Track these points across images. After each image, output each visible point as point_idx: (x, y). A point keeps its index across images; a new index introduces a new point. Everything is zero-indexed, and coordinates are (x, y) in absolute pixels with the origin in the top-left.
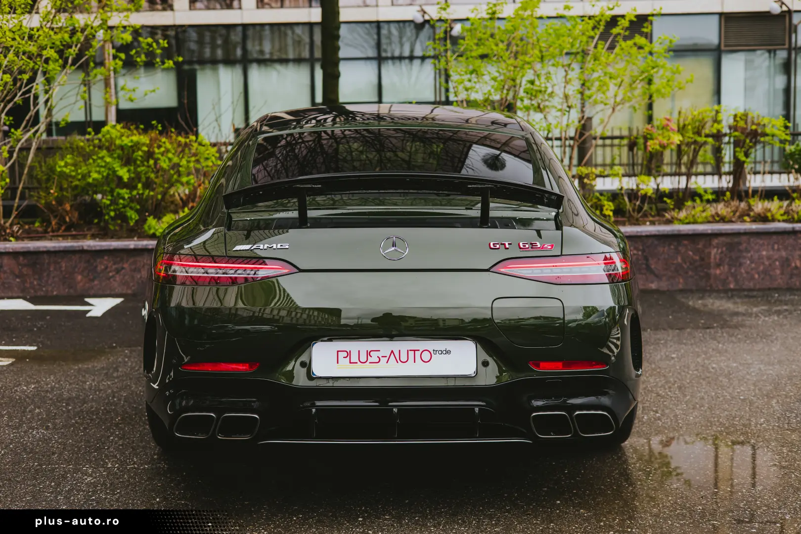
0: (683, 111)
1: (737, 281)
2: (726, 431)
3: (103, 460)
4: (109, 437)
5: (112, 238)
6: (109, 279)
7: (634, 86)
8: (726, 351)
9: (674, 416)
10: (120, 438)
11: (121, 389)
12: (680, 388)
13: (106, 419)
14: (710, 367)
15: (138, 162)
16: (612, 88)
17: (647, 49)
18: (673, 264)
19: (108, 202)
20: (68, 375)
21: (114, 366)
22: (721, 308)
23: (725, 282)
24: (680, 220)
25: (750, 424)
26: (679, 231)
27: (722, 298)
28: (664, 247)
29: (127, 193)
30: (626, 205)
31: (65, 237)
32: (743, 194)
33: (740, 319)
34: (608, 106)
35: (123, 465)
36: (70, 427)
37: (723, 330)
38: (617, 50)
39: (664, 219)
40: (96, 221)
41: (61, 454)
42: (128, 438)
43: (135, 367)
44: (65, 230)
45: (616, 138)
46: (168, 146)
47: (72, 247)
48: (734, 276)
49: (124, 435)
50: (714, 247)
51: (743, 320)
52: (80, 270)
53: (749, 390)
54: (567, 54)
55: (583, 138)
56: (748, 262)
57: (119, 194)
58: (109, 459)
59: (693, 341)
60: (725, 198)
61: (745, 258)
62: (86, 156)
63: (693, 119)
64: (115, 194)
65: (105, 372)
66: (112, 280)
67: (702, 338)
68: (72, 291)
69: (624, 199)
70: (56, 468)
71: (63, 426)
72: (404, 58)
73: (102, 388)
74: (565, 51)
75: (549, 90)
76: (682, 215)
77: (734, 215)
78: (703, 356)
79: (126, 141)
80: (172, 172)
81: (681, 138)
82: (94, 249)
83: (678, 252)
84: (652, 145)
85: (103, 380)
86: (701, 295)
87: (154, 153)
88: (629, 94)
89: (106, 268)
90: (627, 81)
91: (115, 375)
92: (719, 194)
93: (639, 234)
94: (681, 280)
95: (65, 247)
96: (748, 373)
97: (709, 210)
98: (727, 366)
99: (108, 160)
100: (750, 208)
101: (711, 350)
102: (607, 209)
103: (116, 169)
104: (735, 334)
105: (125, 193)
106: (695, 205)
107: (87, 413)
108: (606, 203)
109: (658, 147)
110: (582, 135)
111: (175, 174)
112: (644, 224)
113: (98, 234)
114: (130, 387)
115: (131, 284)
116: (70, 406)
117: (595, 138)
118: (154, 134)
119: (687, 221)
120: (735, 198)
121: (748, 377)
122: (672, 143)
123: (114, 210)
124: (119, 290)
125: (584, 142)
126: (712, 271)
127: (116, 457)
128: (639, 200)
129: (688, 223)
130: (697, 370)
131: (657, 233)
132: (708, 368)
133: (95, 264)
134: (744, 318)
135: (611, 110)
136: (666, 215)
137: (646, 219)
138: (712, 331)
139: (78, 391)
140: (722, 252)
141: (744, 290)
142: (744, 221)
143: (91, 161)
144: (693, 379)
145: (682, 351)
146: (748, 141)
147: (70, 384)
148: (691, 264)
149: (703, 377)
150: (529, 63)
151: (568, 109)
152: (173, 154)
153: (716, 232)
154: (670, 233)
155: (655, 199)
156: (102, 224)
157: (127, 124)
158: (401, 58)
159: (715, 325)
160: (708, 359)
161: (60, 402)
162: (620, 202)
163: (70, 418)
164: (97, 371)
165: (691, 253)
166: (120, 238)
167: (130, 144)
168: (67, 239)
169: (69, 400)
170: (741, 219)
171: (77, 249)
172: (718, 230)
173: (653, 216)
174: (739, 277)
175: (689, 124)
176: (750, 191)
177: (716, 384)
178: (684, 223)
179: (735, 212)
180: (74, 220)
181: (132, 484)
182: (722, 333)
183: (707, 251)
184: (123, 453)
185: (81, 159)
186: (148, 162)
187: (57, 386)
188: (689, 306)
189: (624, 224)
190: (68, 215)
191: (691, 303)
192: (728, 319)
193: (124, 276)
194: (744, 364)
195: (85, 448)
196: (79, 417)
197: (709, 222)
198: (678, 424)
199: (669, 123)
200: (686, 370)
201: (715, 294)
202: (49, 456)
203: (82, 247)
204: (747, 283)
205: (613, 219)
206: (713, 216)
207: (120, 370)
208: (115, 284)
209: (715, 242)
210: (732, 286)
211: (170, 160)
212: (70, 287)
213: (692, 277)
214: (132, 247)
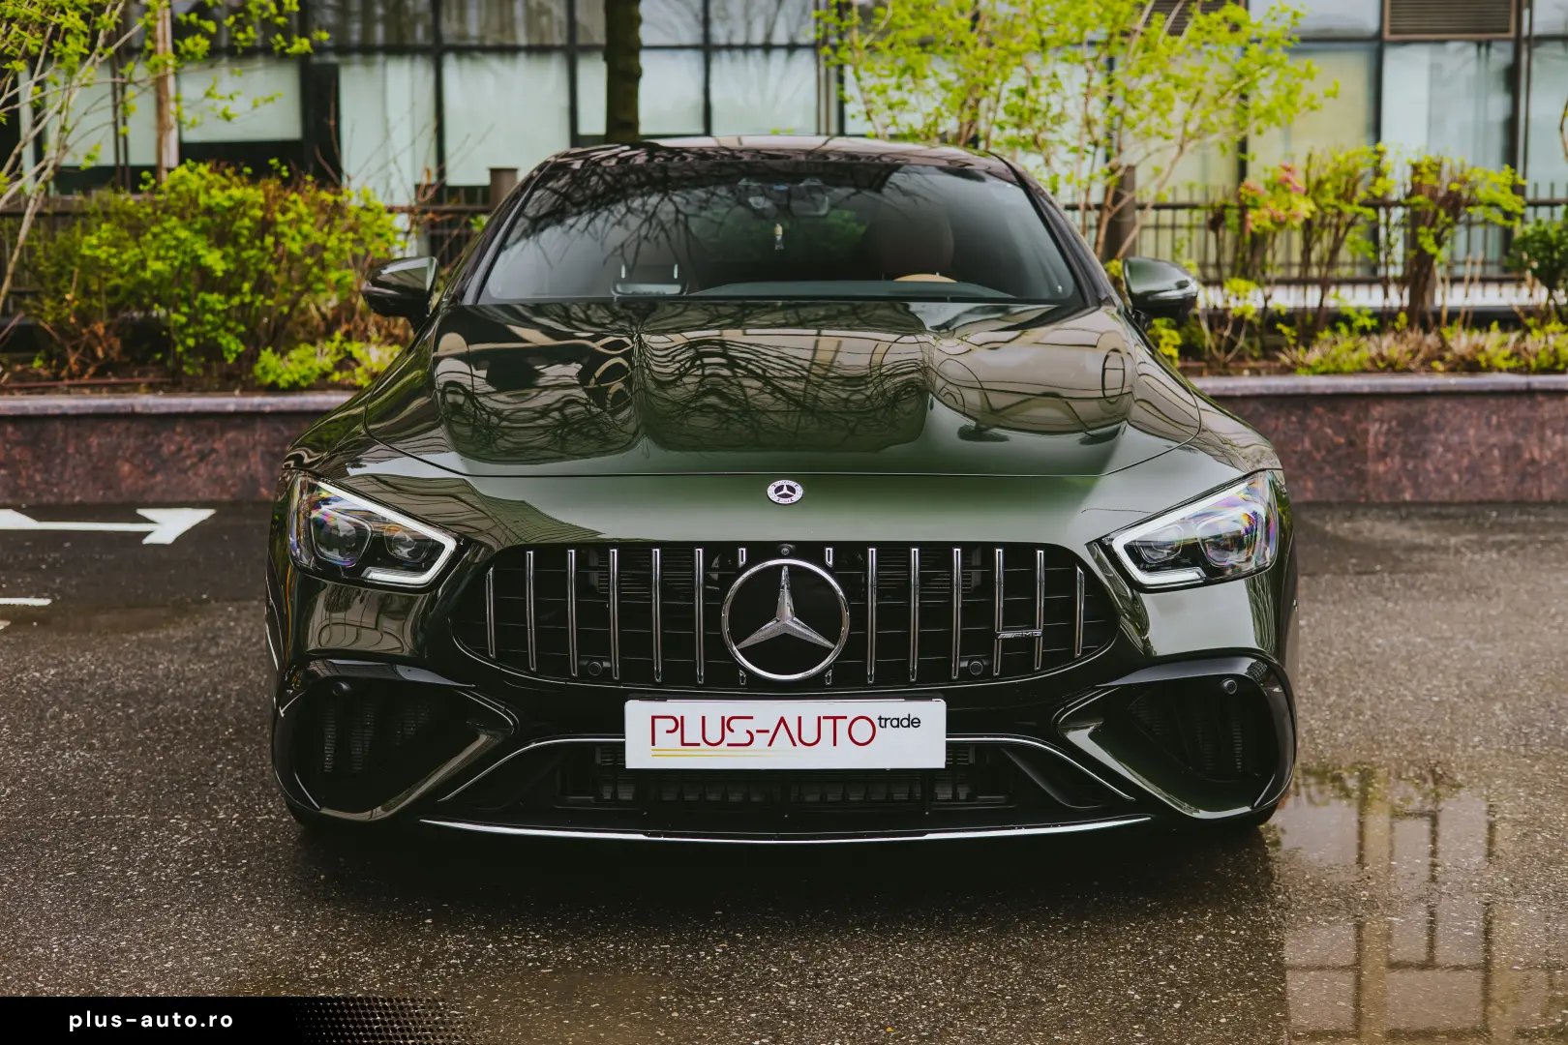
0: (1317, 154)
1: (1417, 486)
2: (1410, 758)
3: (207, 806)
4: (214, 764)
5: (190, 390)
6: (185, 471)
7: (1221, 102)
8: (1401, 614)
9: (1307, 732)
10: (237, 767)
11: (228, 678)
12: (1316, 681)
13: (205, 732)
14: (1371, 643)
15: (243, 241)
16: (1179, 108)
17: (1244, 30)
18: (1295, 452)
19: (183, 320)
20: (120, 652)
21: (210, 635)
22: (1387, 537)
23: (1394, 488)
24: (1309, 367)
25: (1453, 747)
26: (1308, 387)
27: (1390, 518)
28: (1277, 418)
29: (220, 302)
30: (1204, 337)
31: (95, 388)
32: (1431, 319)
33: (1425, 556)
34: (1172, 142)
35: (248, 815)
36: (136, 747)
37: (1394, 576)
38: (1190, 31)
39: (1278, 365)
40: (159, 356)
41: (123, 794)
42: (253, 767)
43: (250, 638)
44: (95, 375)
45: (1182, 207)
46: (302, 208)
47: (112, 406)
48: (1413, 477)
49: (244, 760)
50: (1376, 420)
51: (1431, 560)
52: (128, 454)
53: (1449, 686)
55: (1119, 206)
56: (1440, 450)
57: (204, 302)
58: (219, 804)
59: (1336, 597)
60: (1397, 325)
61: (1434, 441)
62: (136, 229)
63: (1335, 170)
64: (197, 303)
65: (191, 646)
66: (190, 473)
67: (1355, 592)
68: (111, 494)
69: (1199, 326)
70: (119, 820)
71: (121, 744)
72: (754, 47)
73: (189, 675)
74: (1085, 34)
75: (1055, 110)
76: (1314, 356)
77: (1414, 357)
78: (1359, 624)
79: (219, 198)
80: (309, 261)
81: (1313, 207)
82: (154, 411)
83: (1304, 427)
84: (1257, 220)
85: (189, 661)
86: (1348, 513)
87: (273, 223)
88: (1212, 119)
89: (180, 449)
90: (1208, 92)
91: (213, 651)
92: (1384, 319)
93: (1229, 393)
94: (1310, 484)
95: (98, 407)
96: (1445, 654)
97: (1364, 348)
98: (1406, 643)
99: (183, 234)
100: (1444, 345)
101: (1372, 613)
102: (1167, 345)
103: (200, 252)
104: (1418, 584)
105: (215, 299)
106: (1338, 338)
107: (166, 721)
108: (1164, 332)
109: (1268, 224)
110: (1117, 198)
111: (315, 264)
112: (1239, 373)
113: (162, 384)
114: (246, 674)
115: (230, 482)
116: (130, 706)
117: (1142, 207)
118: (273, 185)
119: (1323, 368)
120: (1416, 327)
121: (1446, 662)
122: (1295, 216)
123: (195, 336)
124: (204, 494)
125: (1120, 214)
126: (1370, 467)
127: (231, 799)
128: (1230, 326)
129: (1325, 373)
130: (1347, 649)
131: (1265, 391)
132: (1367, 646)
133: (156, 442)
134: (1433, 555)
135: (1176, 149)
136: (1282, 357)
137: (1242, 365)
138: (1374, 579)
139: (143, 681)
140: (1389, 431)
141: (1431, 504)
142: (1432, 371)
143: (149, 237)
144: (1340, 665)
145: (1317, 614)
146: (1442, 214)
147: (126, 668)
148: (1329, 451)
149: (1359, 660)
150: (1016, 54)
151: (1091, 149)
152: (312, 225)
153: (1378, 390)
154: (1290, 392)
155: (1260, 327)
156: (169, 363)
157: (218, 165)
158: (747, 48)
159: (1378, 567)
160: (1368, 629)
161: (109, 700)
162: (1191, 332)
163: (134, 729)
164: (177, 643)
165: (1329, 431)
166: (204, 391)
167: (227, 204)
168: (100, 392)
169: (129, 696)
170: (1427, 366)
171: (123, 410)
172: (1383, 386)
173: (1256, 359)
174: (1421, 480)
175: (1328, 180)
176: (1445, 314)
177: (1384, 675)
178: (1315, 373)
179: (1415, 352)
180: (113, 354)
181: (270, 850)
182: (1393, 581)
183: (1359, 427)
184: (245, 794)
185: (126, 234)
186: (262, 241)
187: (99, 671)
188: (1326, 533)
189: (1199, 373)
190: (100, 344)
191: (1329, 528)
192: (1403, 557)
193: (216, 465)
194: (1436, 639)
195: (171, 784)
196: (152, 729)
197: (1365, 371)
198: (1317, 744)
199: (1290, 177)
200: (1327, 649)
201: (1375, 511)
202: (100, 798)
203: (132, 406)
204: (1437, 490)
205: (1178, 364)
206: (1373, 361)
207: (222, 642)
208: (199, 481)
209: (1377, 411)
210: (1408, 497)
211: (306, 237)
212: (108, 487)
213: (1331, 477)
214: (231, 408)
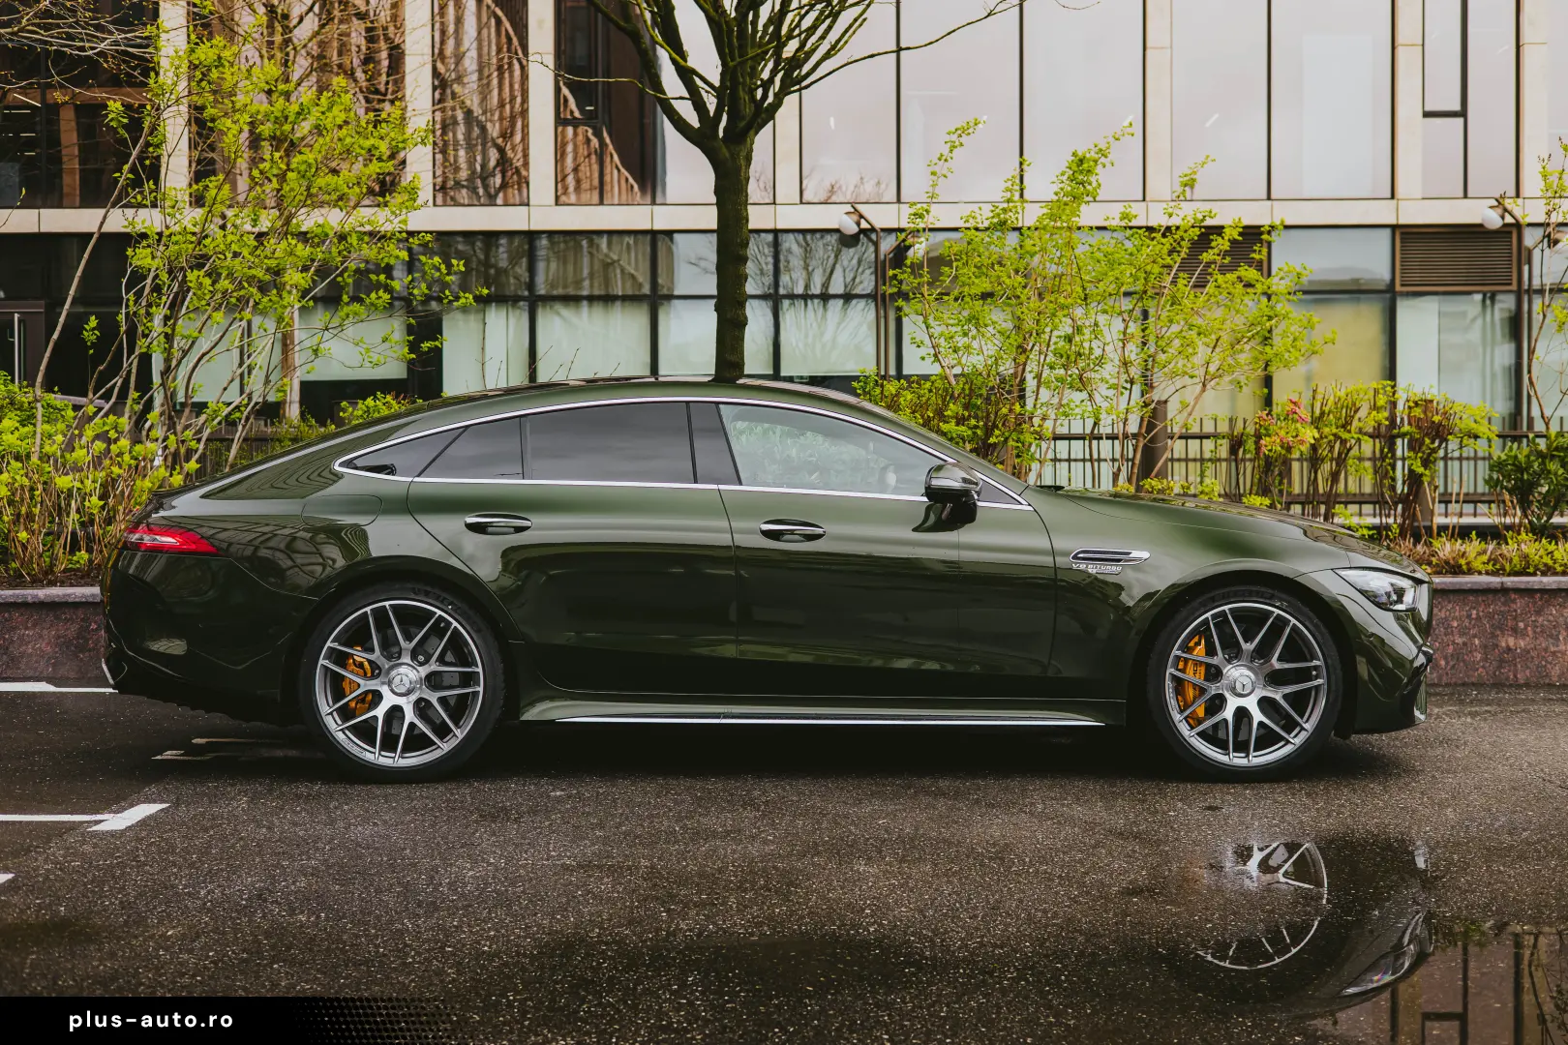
0: (1320, 392)
7: (1238, 347)
16: (1202, 352)
17: (1259, 288)
32: (1422, 532)
34: (1196, 380)
38: (1210, 288)
45: (1208, 436)
54: (1127, 294)
55: (1152, 434)
60: (1391, 536)
63: (1336, 404)
72: (813, 297)
74: (1123, 290)
75: (1097, 353)
81: (1317, 435)
84: (1270, 445)
88: (1230, 361)
90: (1225, 339)
100: (1433, 552)
109: (1279, 449)
110: (1151, 427)
117: (1172, 436)
120: (1408, 536)
122: (1302, 442)
125: (1152, 441)
135: (1200, 387)
146: (1427, 441)
150: (1063, 307)
151: (1128, 386)
158: (806, 297)
175: (1330, 412)
176: (1435, 529)
199: (1297, 409)
